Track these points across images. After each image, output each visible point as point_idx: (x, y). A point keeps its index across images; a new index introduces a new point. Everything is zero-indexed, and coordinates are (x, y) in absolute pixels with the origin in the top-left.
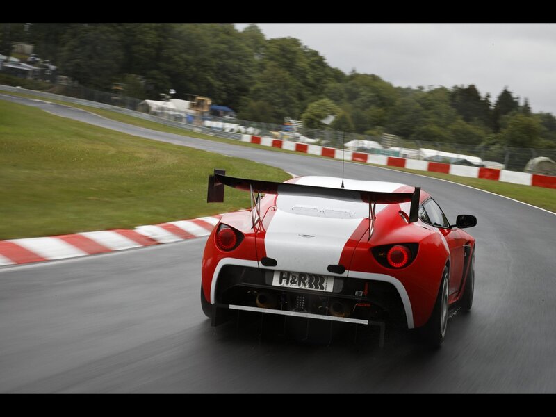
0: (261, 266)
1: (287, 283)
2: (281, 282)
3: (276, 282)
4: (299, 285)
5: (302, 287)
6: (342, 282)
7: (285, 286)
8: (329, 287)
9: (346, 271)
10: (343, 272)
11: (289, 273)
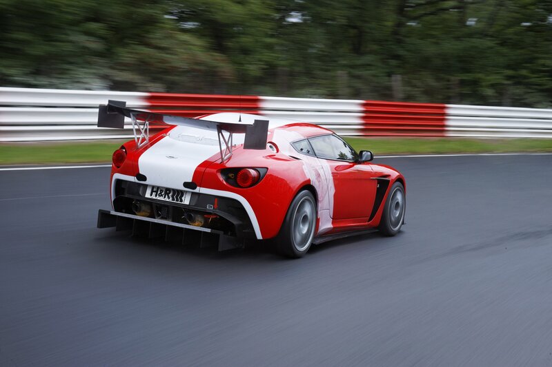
0: (137, 181)
1: (156, 196)
2: (151, 195)
3: (148, 195)
4: (165, 197)
5: (166, 199)
6: (197, 197)
7: (154, 198)
8: (186, 200)
9: (198, 188)
10: (195, 188)
11: (158, 188)
